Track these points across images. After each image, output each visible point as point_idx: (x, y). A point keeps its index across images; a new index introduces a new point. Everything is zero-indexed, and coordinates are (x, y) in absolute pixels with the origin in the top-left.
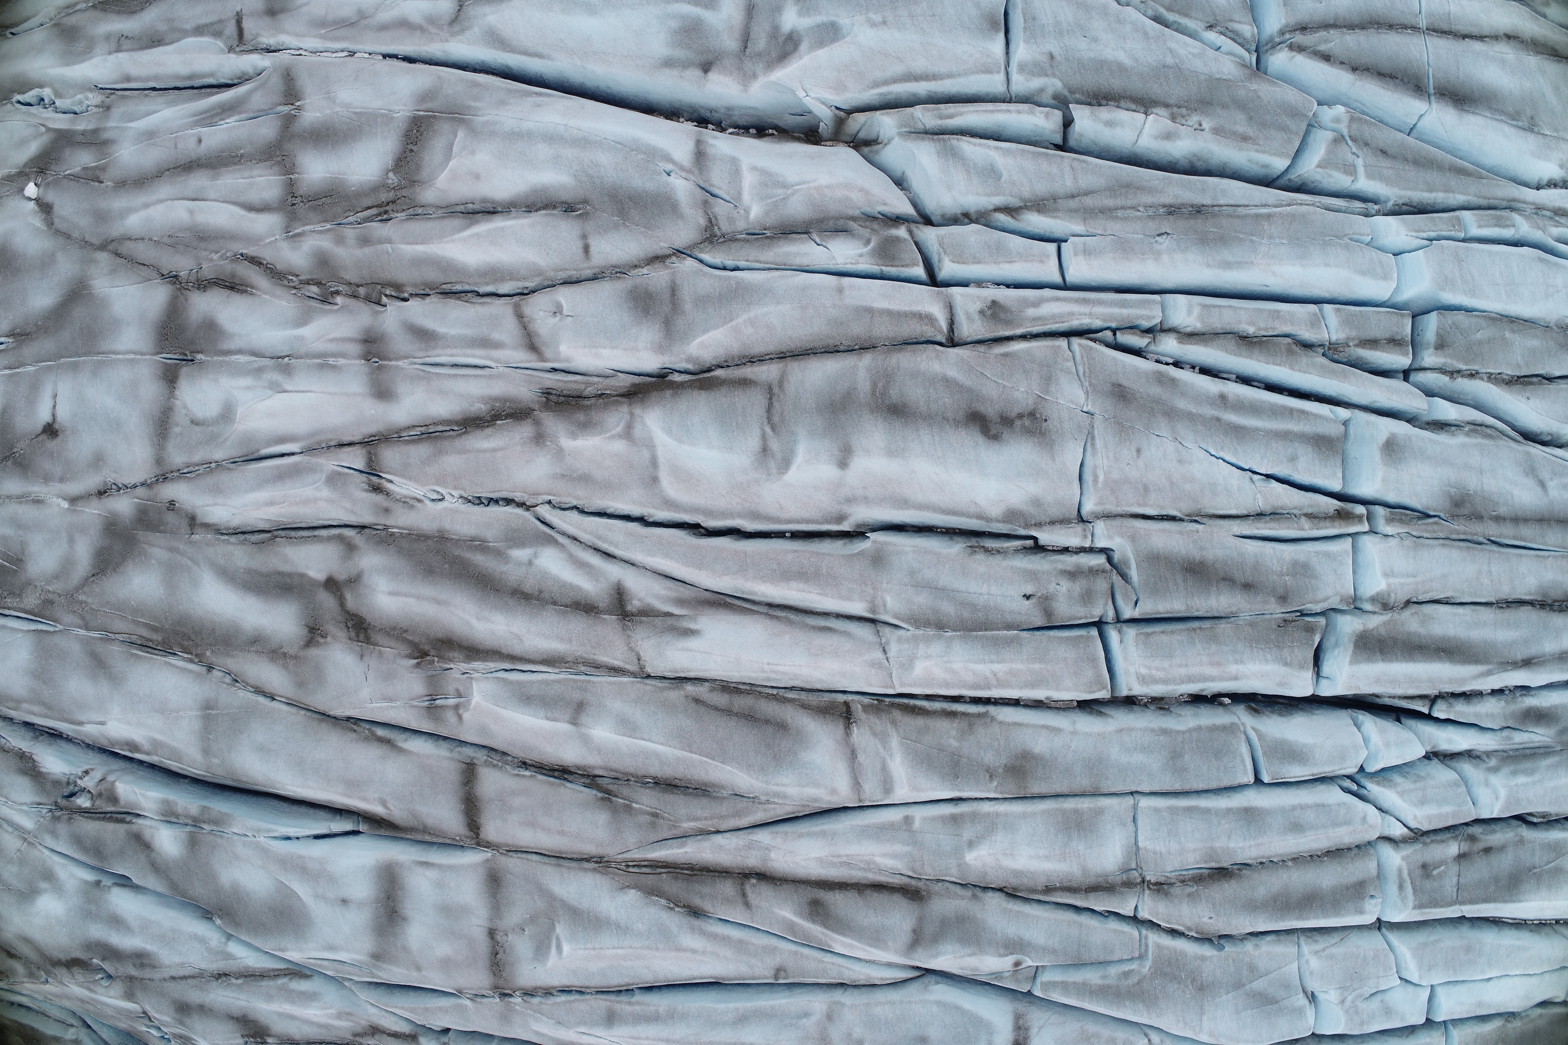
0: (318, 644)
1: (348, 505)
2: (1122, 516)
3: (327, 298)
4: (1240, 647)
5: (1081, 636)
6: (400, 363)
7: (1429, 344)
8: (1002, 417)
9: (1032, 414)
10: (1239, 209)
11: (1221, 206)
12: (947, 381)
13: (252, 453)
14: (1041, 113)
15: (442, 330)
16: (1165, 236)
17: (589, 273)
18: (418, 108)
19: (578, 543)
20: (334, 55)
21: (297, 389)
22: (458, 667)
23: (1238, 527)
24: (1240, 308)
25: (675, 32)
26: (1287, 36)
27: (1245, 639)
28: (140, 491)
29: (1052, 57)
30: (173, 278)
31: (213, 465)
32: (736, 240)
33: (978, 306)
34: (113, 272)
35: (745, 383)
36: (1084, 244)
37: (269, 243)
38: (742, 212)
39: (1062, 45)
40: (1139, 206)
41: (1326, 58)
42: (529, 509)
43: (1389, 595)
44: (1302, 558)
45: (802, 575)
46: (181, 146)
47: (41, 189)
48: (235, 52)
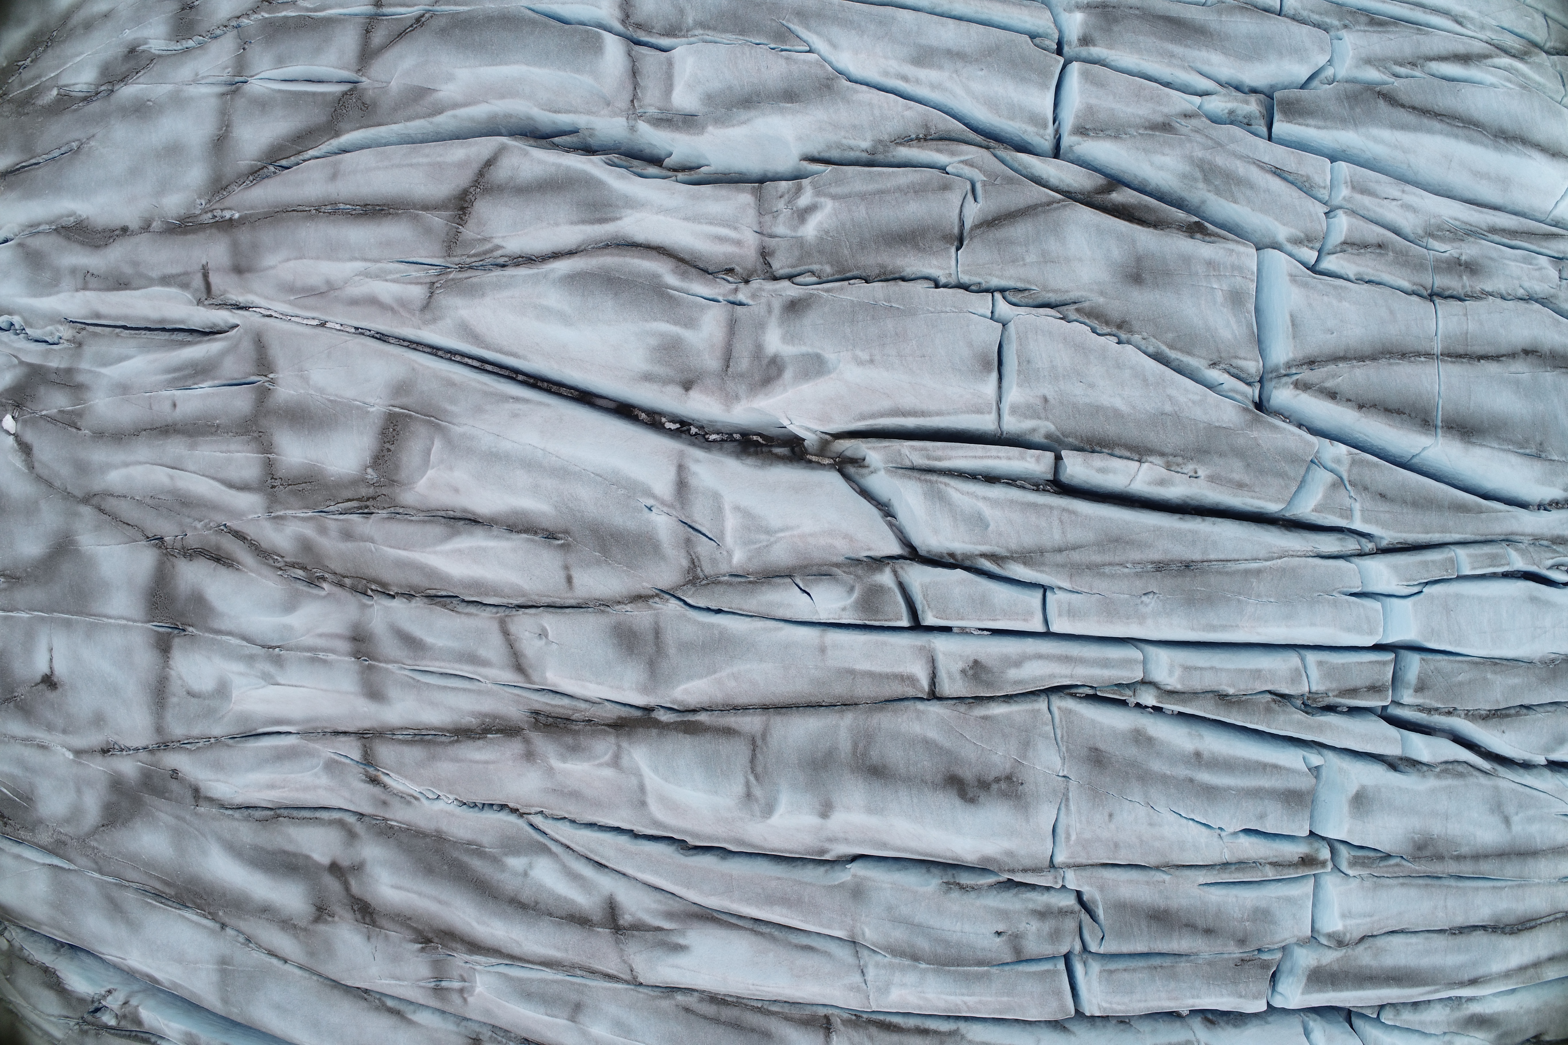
0: (326, 922)
1: (347, 794)
2: (1092, 865)
3: (313, 582)
4: (1197, 984)
5: (1048, 971)
6: (390, 666)
7: (1409, 684)
8: (979, 781)
9: (1009, 778)
10: (1229, 564)
11: (1210, 561)
12: (928, 743)
13: (250, 731)
14: (1032, 456)
15: (429, 640)
16: (1151, 596)
17: (572, 602)
18: (392, 402)
19: (571, 852)
20: (305, 322)
21: (290, 683)
22: (460, 959)
23: (1204, 877)
24: (1221, 670)
25: (654, 349)
26: (1294, 371)
27: (1203, 976)
28: (143, 755)
29: (1046, 400)
30: (158, 541)
31: (212, 740)
32: (719, 582)
33: (960, 665)
34: (98, 528)
35: (728, 732)
36: (1069, 604)
37: (252, 519)
38: (725, 553)
39: (1057, 389)
40: (1127, 562)
41: (1333, 395)
42: (522, 815)
43: (1345, 934)
44: (1263, 904)
45: (785, 901)
46: (155, 407)
47: (19, 426)
48: (204, 306)
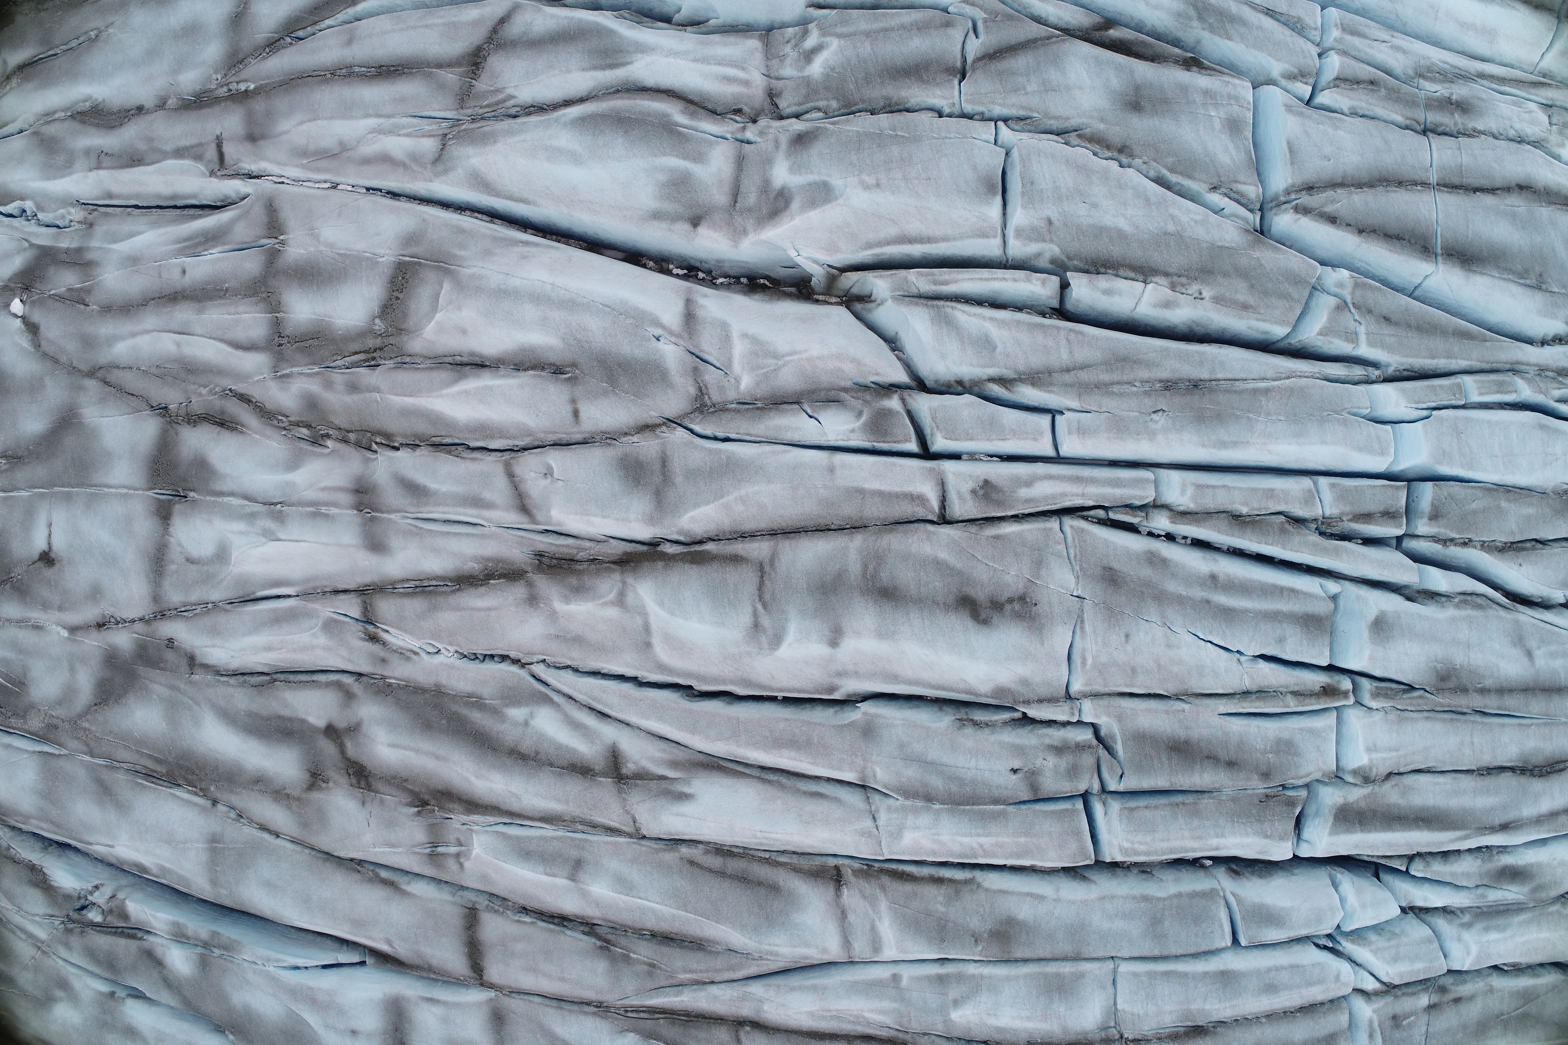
0: (320, 789)
1: (345, 653)
2: (1109, 695)
3: (317, 441)
4: (1221, 821)
5: (1067, 810)
6: (392, 516)
7: (1423, 513)
8: (992, 601)
9: (1022, 599)
10: (1237, 383)
11: (1219, 380)
12: (939, 565)
13: (248, 595)
14: (1038, 280)
15: (433, 486)
16: (1160, 414)
17: (578, 437)
18: (402, 252)
19: (573, 702)
20: (317, 185)
21: (290, 538)
22: (458, 820)
23: (1224, 706)
24: (1234, 488)
25: (663, 185)
26: (1293, 196)
27: (1227, 813)
28: (139, 626)
29: (1050, 222)
30: (163, 410)
31: (210, 606)
32: (727, 410)
33: (970, 485)
34: (102, 400)
35: (736, 559)
36: (1079, 422)
37: (258, 381)
38: (733, 380)
39: (1060, 210)
40: (1135, 381)
41: (1332, 220)
42: (523, 666)
43: (1371, 769)
44: (1286, 735)
45: (794, 744)
46: (165, 275)
47: (27, 307)
48: (217, 177)
